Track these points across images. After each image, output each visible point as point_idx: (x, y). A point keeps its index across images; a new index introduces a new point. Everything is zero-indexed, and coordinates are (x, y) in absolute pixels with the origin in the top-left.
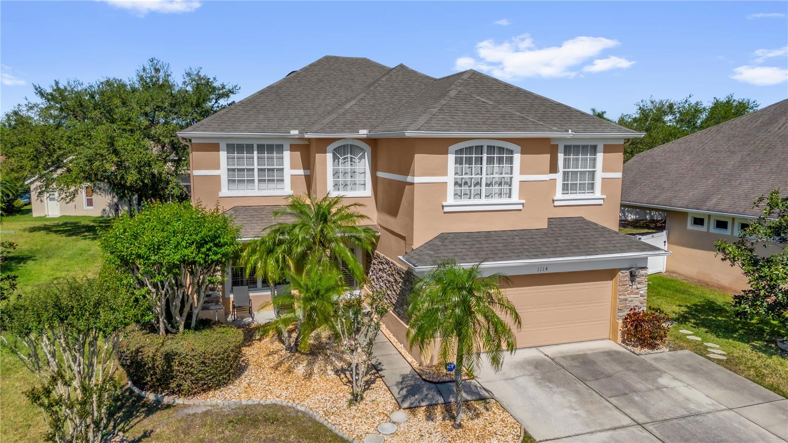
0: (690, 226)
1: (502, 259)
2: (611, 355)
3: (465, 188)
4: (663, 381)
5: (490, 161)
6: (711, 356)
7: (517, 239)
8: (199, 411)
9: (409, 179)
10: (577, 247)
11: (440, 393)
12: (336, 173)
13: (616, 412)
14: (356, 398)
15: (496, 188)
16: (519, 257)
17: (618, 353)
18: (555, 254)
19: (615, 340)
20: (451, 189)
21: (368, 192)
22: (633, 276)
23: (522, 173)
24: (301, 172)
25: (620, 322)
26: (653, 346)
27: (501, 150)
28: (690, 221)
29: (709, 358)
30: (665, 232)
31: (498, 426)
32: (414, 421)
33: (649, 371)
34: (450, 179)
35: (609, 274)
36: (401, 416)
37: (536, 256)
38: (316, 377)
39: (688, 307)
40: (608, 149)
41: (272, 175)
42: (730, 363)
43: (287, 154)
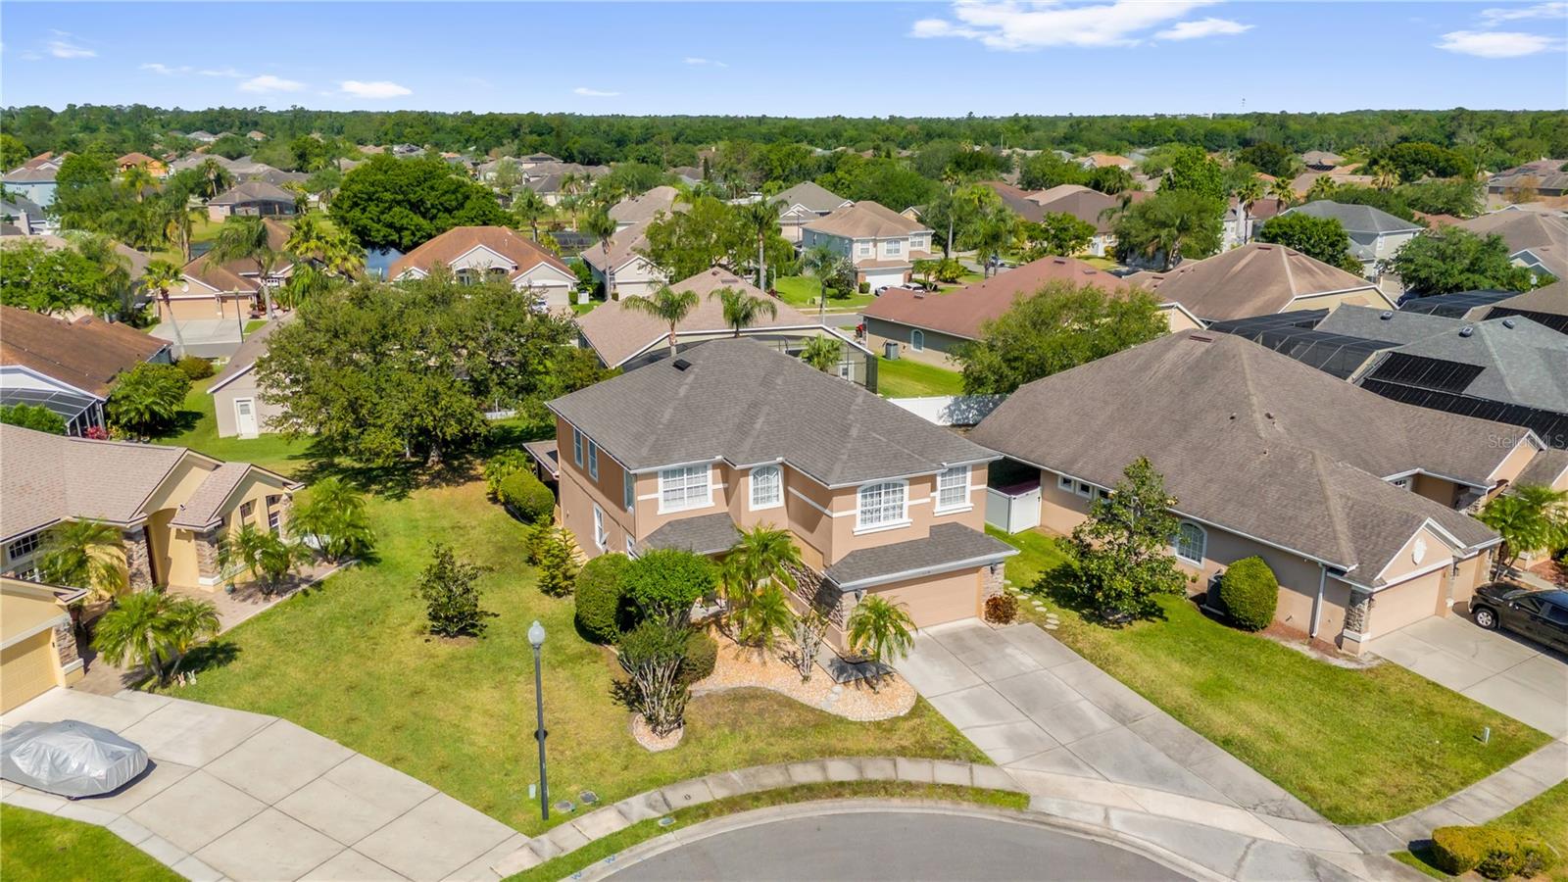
0: (1061, 486)
1: (898, 571)
2: (976, 631)
3: (868, 516)
4: (1009, 650)
5: (886, 493)
6: (1047, 626)
7: (907, 551)
8: (703, 694)
9: (827, 511)
10: (952, 554)
11: (859, 670)
12: (756, 491)
13: (974, 676)
14: (806, 679)
15: (891, 512)
16: (910, 568)
17: (981, 629)
18: (936, 562)
19: (980, 617)
20: (859, 517)
21: (781, 503)
22: (992, 570)
23: (910, 499)
24: (721, 486)
25: (984, 604)
26: (1007, 622)
27: (895, 485)
28: (1060, 481)
29: (1045, 629)
30: (1039, 489)
31: (901, 691)
32: (847, 691)
33: (1001, 642)
34: (858, 512)
35: (975, 569)
36: (838, 688)
37: (922, 566)
38: (769, 664)
39: (1047, 573)
40: (975, 467)
41: (697, 491)
42: (1058, 634)
43: (710, 473)
